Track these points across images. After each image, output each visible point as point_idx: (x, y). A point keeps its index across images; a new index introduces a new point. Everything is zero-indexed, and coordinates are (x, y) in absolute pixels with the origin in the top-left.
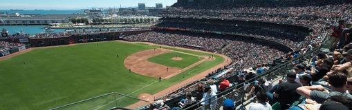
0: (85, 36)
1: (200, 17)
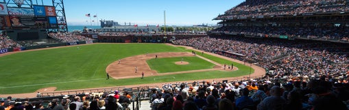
0: (140, 37)
1: (261, 16)
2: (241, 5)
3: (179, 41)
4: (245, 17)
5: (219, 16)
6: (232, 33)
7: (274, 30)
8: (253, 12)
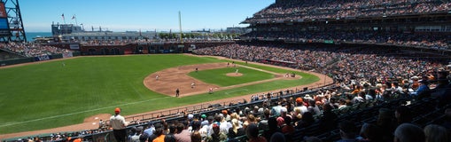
0: (145, 45)
1: (300, 20)
2: (272, 7)
3: (202, 50)
4: (281, 20)
5: (247, 19)
6: (268, 39)
7: (315, 34)
8: (289, 15)
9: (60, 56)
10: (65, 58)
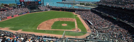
0: (65, 9)
3: (78, 12)
4: (105, 5)
6: (98, 12)
9: (47, 10)
10: (48, 11)
